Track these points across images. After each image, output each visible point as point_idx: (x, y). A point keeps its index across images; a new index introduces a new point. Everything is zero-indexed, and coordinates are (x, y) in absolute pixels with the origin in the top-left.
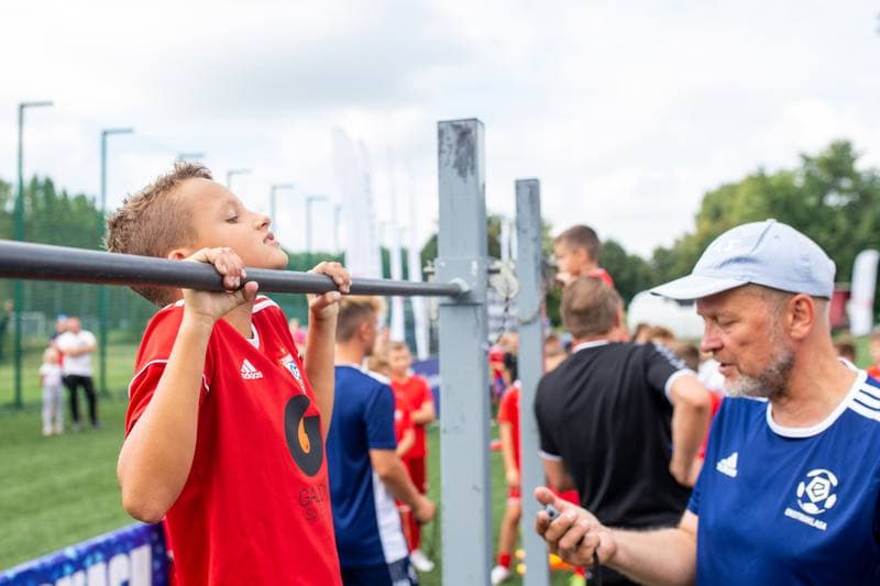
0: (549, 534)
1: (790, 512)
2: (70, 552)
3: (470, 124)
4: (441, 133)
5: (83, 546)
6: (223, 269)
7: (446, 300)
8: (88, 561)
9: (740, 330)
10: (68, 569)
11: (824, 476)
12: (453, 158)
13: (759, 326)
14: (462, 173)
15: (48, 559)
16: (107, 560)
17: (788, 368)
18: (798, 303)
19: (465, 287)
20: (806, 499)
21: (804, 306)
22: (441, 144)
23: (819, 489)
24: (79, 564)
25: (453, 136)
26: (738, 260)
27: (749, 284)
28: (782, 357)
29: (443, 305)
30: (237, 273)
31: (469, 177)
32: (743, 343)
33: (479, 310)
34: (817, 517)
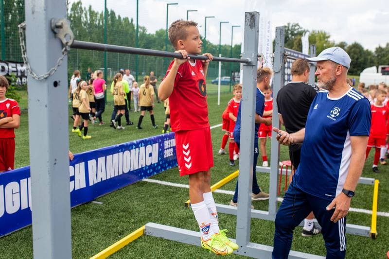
0: (280, 140)
1: (328, 116)
2: (135, 142)
3: (254, 13)
4: (246, 16)
5: (138, 140)
6: (183, 55)
7: (245, 64)
8: (140, 145)
9: (324, 70)
10: (134, 147)
11: (338, 109)
12: (249, 23)
13: (329, 70)
14: (251, 28)
15: (128, 143)
16: (145, 146)
17: (334, 82)
18: (339, 67)
19: (250, 61)
20: (332, 113)
21: (340, 68)
22: (246, 19)
23: (336, 111)
24: (137, 146)
25: (249, 17)
26: (328, 54)
27: (329, 60)
28: (333, 79)
29: (244, 65)
30: (186, 56)
31: (253, 29)
32: (324, 74)
33: (254, 67)
34: (334, 118)
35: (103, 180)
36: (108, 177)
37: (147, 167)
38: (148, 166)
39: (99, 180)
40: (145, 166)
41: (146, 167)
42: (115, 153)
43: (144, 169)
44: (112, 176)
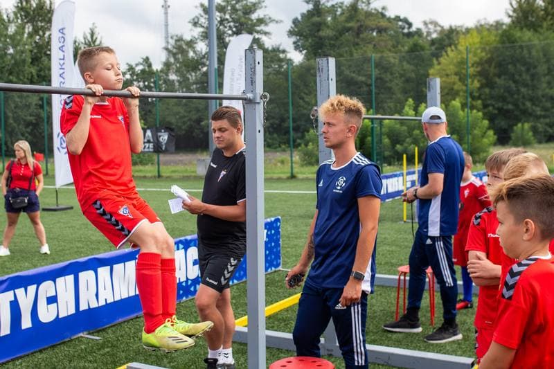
29: (245, 103)
35: (108, 302)
36: (117, 298)
37: (190, 282)
38: (191, 280)
39: (102, 303)
40: (185, 279)
41: (187, 281)
42: (127, 261)
43: (184, 284)
44: (125, 296)
